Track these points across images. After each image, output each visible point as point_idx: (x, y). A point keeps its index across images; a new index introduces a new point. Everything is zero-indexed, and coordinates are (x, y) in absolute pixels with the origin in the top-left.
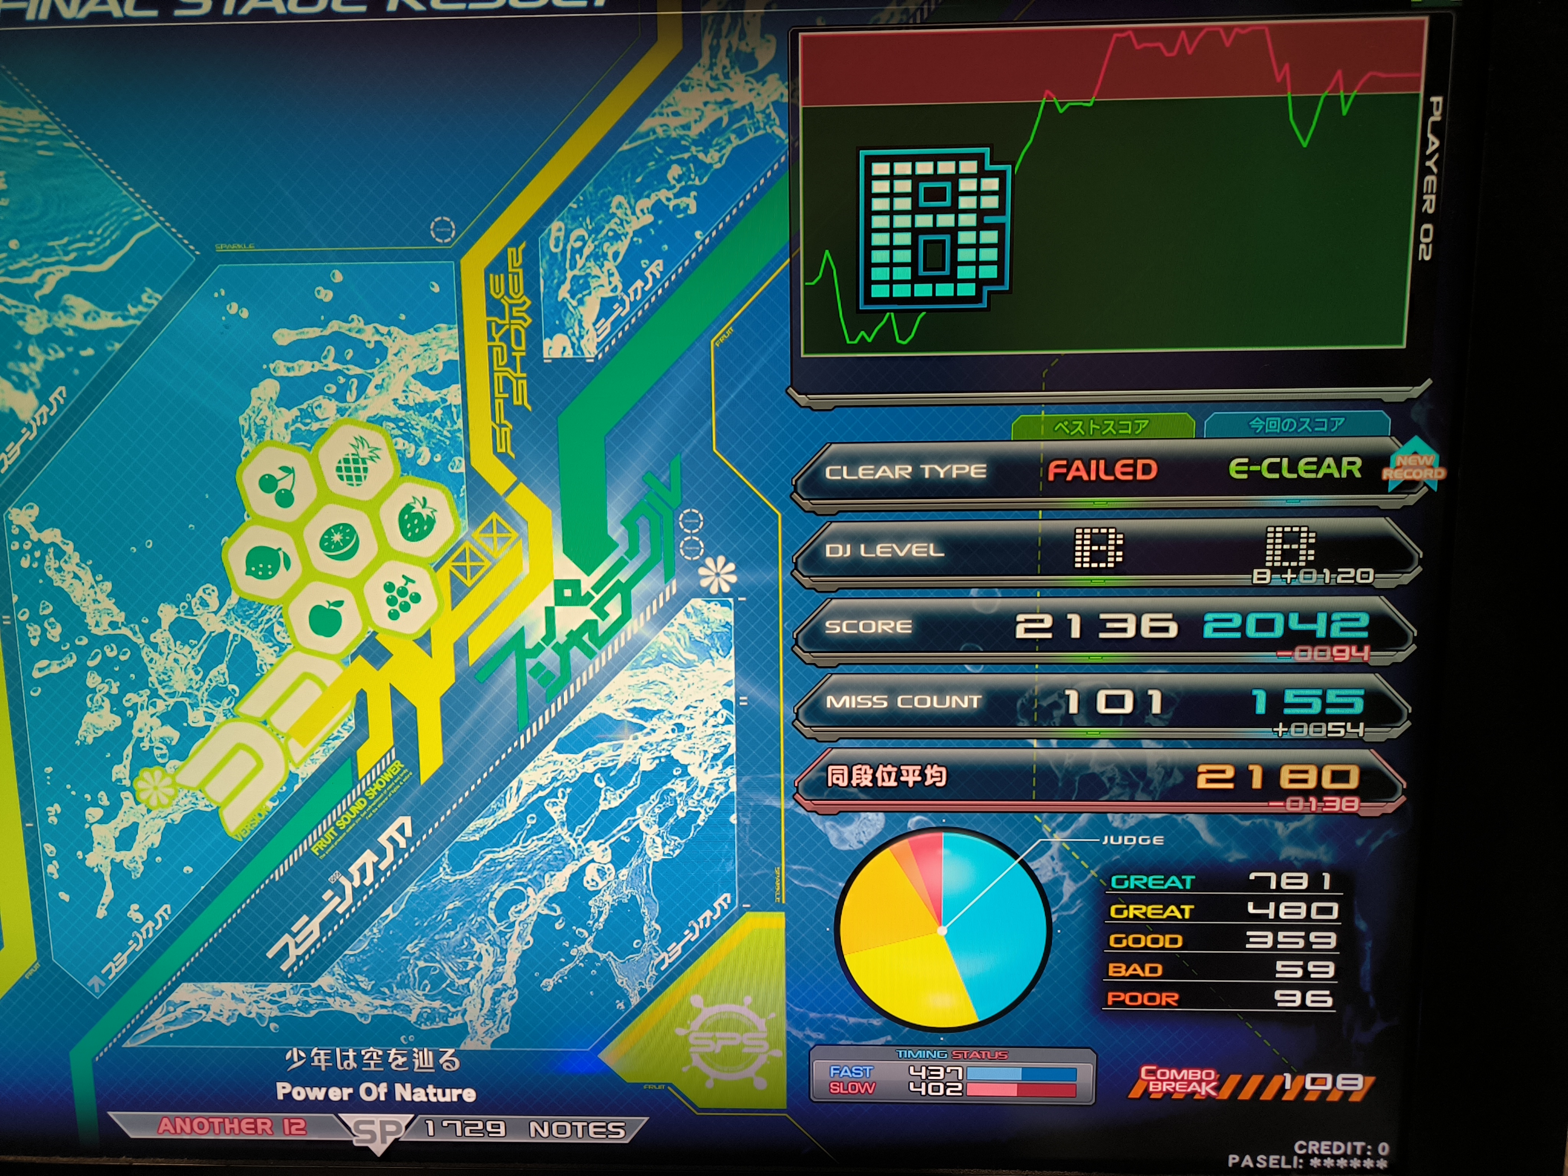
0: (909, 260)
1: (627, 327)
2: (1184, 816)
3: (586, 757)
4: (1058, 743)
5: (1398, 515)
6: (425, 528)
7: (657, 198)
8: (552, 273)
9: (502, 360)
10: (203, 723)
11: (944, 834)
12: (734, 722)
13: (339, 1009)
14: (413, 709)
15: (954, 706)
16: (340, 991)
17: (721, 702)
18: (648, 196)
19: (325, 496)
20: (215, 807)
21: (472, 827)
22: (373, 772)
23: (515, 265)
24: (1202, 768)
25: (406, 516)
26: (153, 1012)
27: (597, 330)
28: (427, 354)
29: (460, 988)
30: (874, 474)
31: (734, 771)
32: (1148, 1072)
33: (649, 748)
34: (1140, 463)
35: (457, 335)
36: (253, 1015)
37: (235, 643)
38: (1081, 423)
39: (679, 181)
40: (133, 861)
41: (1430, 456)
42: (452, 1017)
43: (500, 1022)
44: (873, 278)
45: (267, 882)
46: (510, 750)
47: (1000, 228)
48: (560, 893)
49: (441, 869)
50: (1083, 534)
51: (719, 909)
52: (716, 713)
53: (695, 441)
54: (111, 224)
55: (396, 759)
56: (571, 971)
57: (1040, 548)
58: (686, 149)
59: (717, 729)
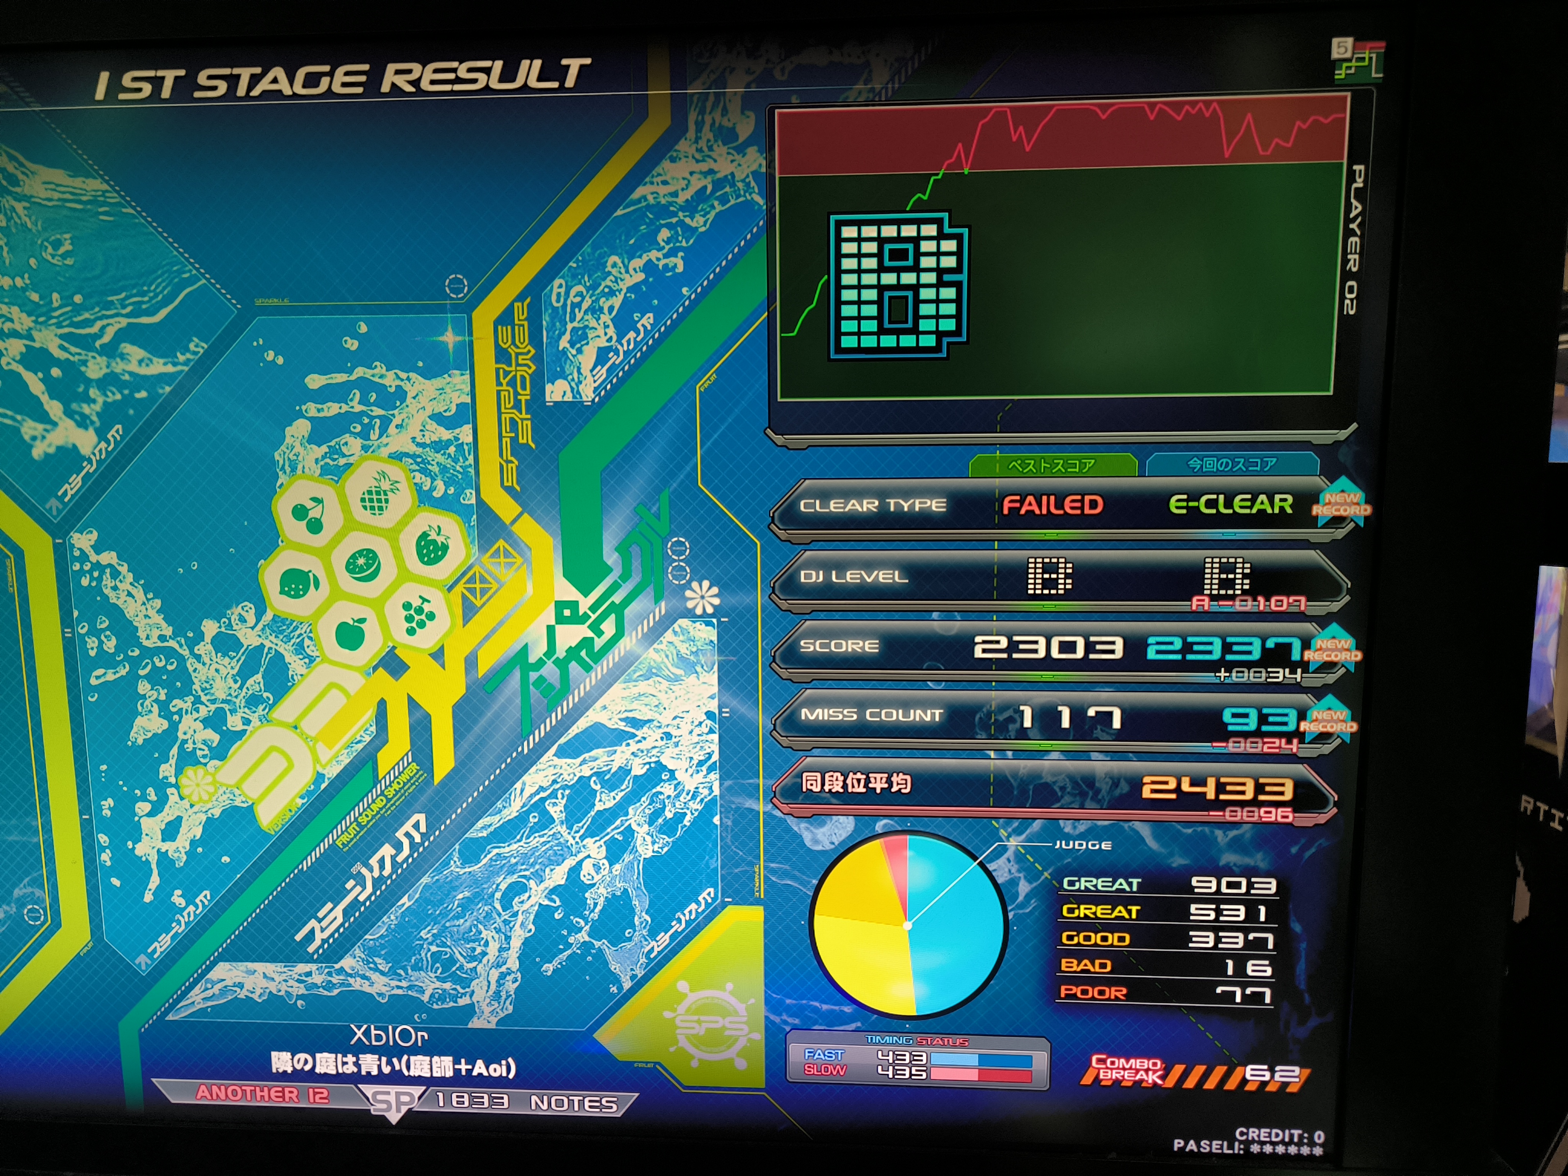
0: (875, 314)
1: (621, 374)
2: (1131, 824)
3: (584, 762)
4: (1013, 755)
5: (1327, 548)
6: (440, 553)
7: (648, 258)
8: (554, 325)
9: (509, 403)
10: (240, 727)
11: (909, 837)
12: (717, 731)
13: (360, 988)
14: (428, 717)
15: (917, 719)
16: (360, 972)
17: (706, 713)
18: (640, 257)
19: (350, 525)
20: (250, 803)
21: (480, 824)
22: (392, 772)
23: (521, 318)
24: (1146, 779)
25: (423, 543)
26: (193, 988)
27: (594, 376)
28: (442, 397)
29: (469, 971)
30: (844, 508)
31: (718, 776)
32: (1099, 1061)
33: (640, 754)
34: (1087, 498)
35: (469, 381)
36: (282, 993)
37: (270, 656)
38: (1033, 462)
39: (668, 242)
40: (177, 850)
41: (1357, 495)
42: (461, 997)
43: (505, 1003)
44: (843, 330)
45: (296, 871)
46: (514, 755)
47: (958, 285)
48: (559, 885)
49: (452, 862)
50: (1035, 563)
51: (703, 902)
52: (700, 723)
53: (682, 476)
54: (163, 281)
55: (413, 761)
56: (569, 957)
57: (996, 576)
58: (675, 214)
59: (701, 738)
